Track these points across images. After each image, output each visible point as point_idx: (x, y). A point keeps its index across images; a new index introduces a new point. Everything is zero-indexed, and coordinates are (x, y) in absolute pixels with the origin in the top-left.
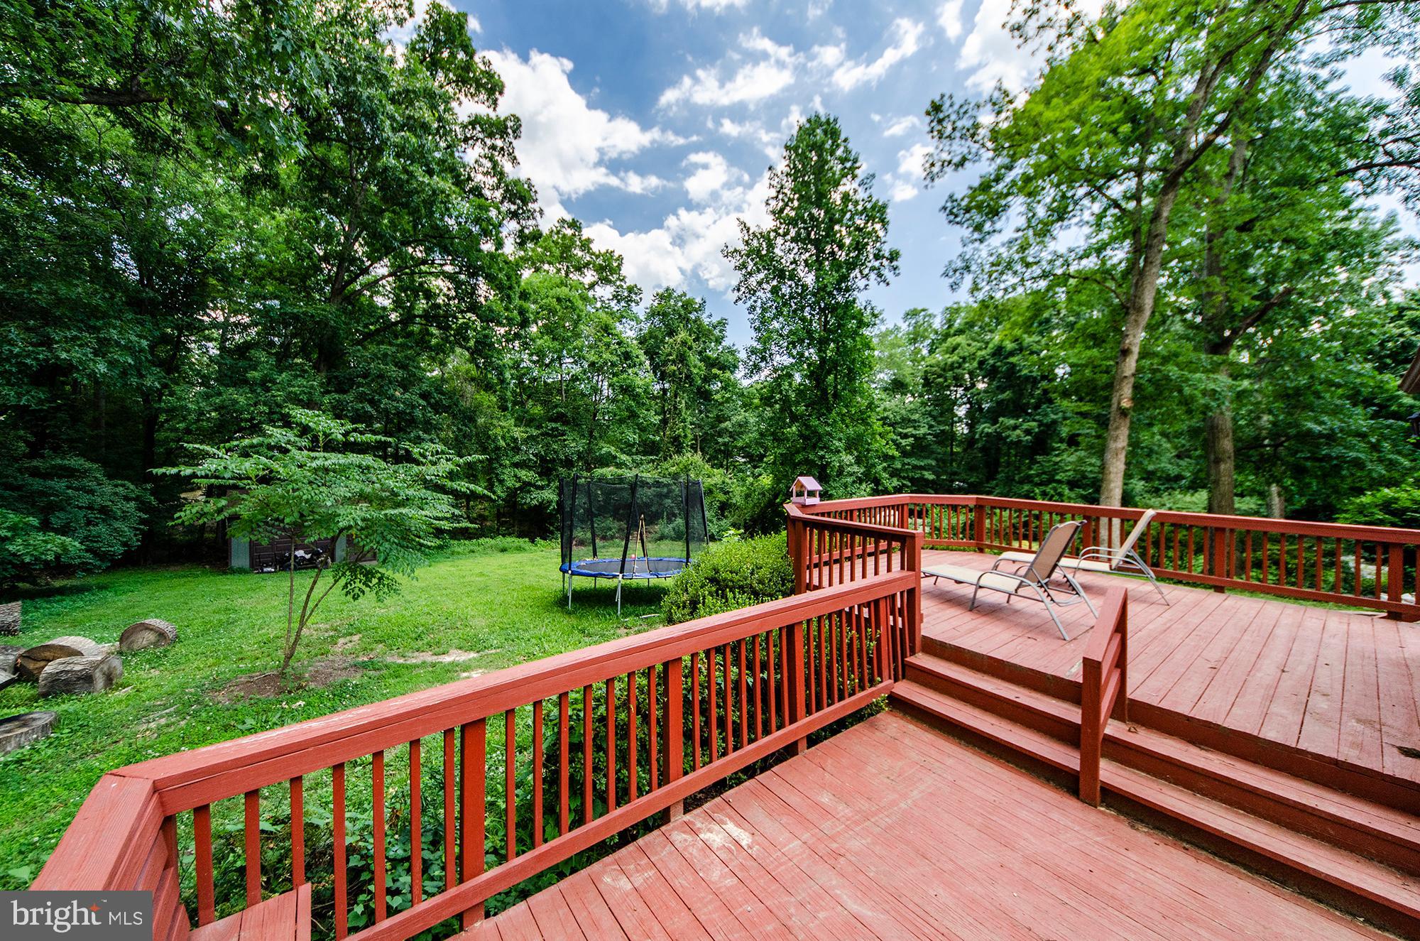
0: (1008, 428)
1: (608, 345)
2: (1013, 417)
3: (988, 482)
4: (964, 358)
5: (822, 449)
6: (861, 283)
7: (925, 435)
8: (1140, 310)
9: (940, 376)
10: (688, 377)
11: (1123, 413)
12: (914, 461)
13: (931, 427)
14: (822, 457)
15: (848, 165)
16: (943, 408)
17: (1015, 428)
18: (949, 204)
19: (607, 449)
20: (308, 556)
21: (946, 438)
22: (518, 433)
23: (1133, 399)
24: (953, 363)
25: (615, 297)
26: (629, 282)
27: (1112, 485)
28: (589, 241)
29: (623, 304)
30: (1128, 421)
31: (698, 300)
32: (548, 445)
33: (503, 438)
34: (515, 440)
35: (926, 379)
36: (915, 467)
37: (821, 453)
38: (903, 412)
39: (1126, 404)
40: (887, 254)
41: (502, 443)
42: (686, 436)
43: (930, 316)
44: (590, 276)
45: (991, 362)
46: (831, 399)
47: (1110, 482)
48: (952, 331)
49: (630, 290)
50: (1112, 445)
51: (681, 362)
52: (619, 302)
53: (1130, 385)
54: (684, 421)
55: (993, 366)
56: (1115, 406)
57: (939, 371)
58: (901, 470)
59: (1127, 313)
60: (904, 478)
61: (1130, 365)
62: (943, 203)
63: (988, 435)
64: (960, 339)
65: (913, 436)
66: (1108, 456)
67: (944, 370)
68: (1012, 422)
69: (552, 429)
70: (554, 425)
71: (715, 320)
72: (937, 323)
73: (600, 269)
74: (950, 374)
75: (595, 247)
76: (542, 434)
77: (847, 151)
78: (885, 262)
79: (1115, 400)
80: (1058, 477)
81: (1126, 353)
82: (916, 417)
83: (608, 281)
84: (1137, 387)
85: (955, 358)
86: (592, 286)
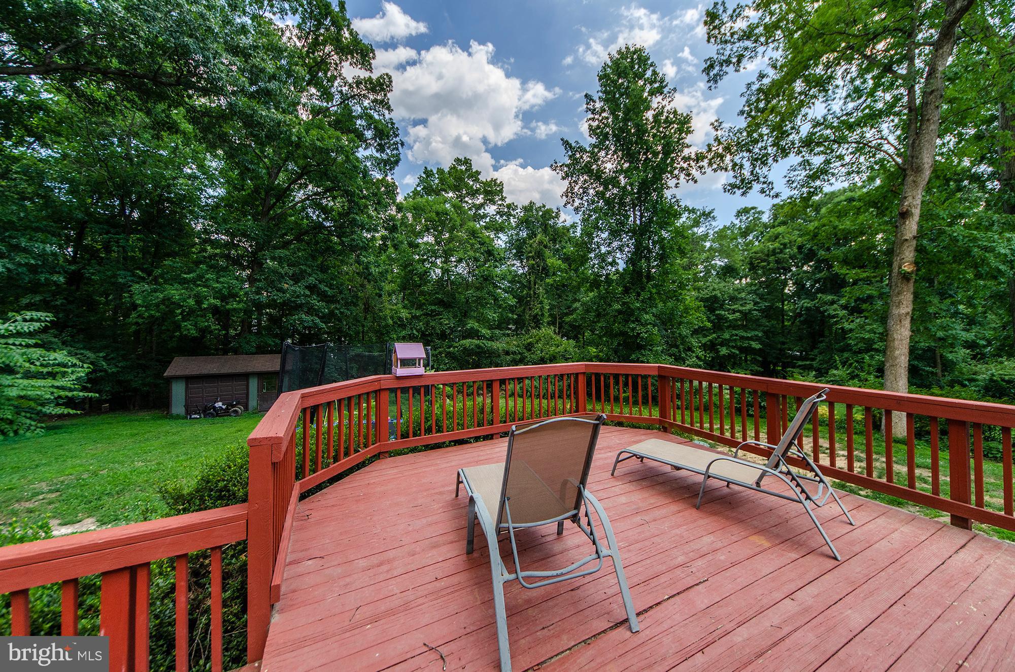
0: (826, 303)
1: (472, 245)
2: (831, 294)
3: (812, 350)
4: (785, 245)
5: (633, 322)
6: (672, 183)
7: (750, 310)
8: (918, 170)
9: (763, 261)
10: (544, 269)
11: (906, 277)
12: (742, 333)
13: (756, 304)
14: (633, 329)
15: (656, 85)
16: (773, 289)
17: (833, 303)
18: (746, 108)
19: (472, 324)
20: (224, 407)
21: (774, 313)
22: (404, 314)
23: (916, 263)
24: (774, 249)
25: (498, 213)
26: (508, 201)
27: (897, 352)
28: (478, 173)
29: (505, 217)
30: (911, 285)
31: (555, 210)
32: (427, 324)
33: (392, 318)
34: (400, 319)
35: (751, 264)
36: (742, 338)
37: (632, 325)
38: (731, 291)
39: (907, 268)
40: (693, 156)
41: (390, 322)
42: (543, 315)
43: (759, 213)
44: (480, 199)
45: (808, 246)
46: (644, 280)
47: (895, 349)
48: (776, 224)
49: (509, 206)
50: (895, 311)
51: (538, 257)
52: (501, 216)
53: (912, 248)
54: (541, 303)
55: (810, 250)
56: (896, 270)
57: (763, 257)
58: (729, 340)
59: (905, 176)
60: (733, 347)
61: (911, 227)
62: (741, 108)
63: (808, 309)
64: (781, 229)
65: (739, 311)
66: (891, 322)
67: (768, 255)
68: (830, 297)
69: (432, 311)
70: (433, 308)
71: (568, 224)
72: (765, 218)
73: (487, 193)
74: (772, 258)
75: (482, 178)
76: (424, 315)
77: (655, 73)
78: (692, 164)
79: (895, 265)
80: (876, 346)
81: (905, 215)
82: (743, 295)
83: (493, 202)
84: (920, 250)
85: (777, 245)
86: (481, 206)
